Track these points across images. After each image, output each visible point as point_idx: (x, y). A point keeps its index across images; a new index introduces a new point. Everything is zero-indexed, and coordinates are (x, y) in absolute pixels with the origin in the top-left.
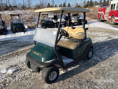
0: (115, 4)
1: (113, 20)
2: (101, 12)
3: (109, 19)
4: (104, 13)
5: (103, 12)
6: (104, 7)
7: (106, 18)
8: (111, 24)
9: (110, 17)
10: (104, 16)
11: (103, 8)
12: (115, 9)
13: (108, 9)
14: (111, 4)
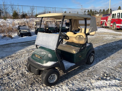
0: (115, 14)
1: (115, 26)
2: (103, 20)
3: (111, 26)
4: (107, 21)
5: (105, 20)
7: (108, 25)
8: (113, 30)
9: (112, 24)
11: (105, 16)
12: (116, 18)
13: (110, 18)
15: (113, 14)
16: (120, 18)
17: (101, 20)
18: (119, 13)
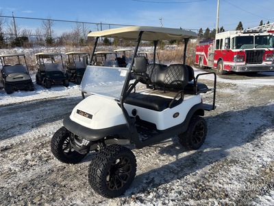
0: (222, 40)
1: (221, 67)
2: (200, 53)
3: (215, 65)
4: (206, 54)
5: (203, 53)
6: (206, 44)
7: (209, 64)
9: (216, 62)
10: (207, 60)
11: (203, 45)
12: (223, 48)
14: (216, 39)
15: (218, 41)
16: (231, 49)
17: (197, 53)
18: (229, 39)
